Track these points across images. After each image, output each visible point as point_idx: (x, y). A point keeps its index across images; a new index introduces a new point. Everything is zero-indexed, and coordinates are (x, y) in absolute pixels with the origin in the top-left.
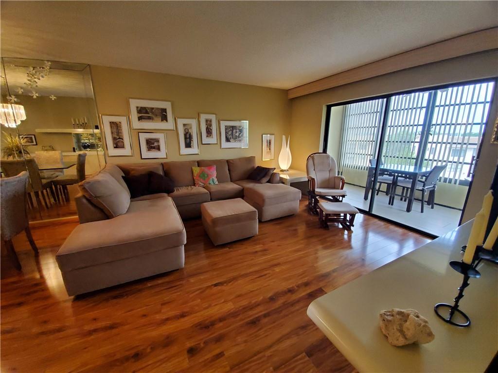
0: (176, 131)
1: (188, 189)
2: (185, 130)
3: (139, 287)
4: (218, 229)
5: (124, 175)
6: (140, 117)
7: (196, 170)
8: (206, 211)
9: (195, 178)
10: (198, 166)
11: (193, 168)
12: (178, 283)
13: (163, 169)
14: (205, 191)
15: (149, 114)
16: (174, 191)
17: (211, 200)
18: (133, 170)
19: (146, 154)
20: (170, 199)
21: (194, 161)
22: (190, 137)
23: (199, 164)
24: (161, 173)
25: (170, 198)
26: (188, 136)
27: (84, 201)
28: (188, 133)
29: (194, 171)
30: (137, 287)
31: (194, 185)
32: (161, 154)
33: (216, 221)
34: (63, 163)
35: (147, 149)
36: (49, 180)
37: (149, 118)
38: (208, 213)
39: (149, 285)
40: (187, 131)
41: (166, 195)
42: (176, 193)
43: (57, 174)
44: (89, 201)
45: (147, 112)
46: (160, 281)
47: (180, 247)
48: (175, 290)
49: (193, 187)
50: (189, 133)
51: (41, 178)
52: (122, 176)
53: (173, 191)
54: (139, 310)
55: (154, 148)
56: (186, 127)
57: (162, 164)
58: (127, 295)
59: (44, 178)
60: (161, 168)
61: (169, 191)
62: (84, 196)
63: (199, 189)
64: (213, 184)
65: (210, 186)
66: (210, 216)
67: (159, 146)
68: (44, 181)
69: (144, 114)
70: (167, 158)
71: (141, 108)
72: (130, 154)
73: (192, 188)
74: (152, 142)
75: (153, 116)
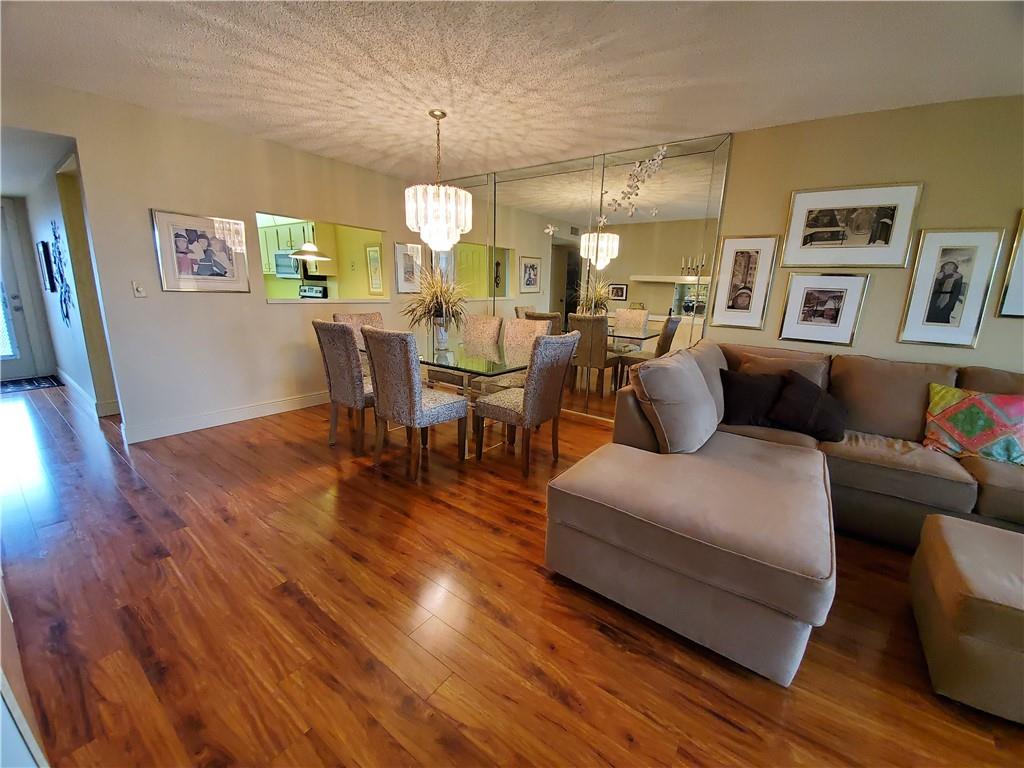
0: (908, 272)
1: (891, 446)
2: (943, 267)
3: (657, 646)
4: (977, 644)
5: (726, 368)
6: (811, 235)
7: (946, 396)
8: (946, 549)
9: (930, 419)
10: (958, 384)
11: (936, 387)
12: (751, 726)
13: (829, 373)
14: (965, 475)
15: (838, 226)
16: (842, 438)
17: (977, 513)
18: (749, 360)
19: (795, 328)
20: (820, 456)
21: (947, 368)
22: (958, 290)
23: (964, 378)
24: (819, 380)
25: (820, 453)
26: (948, 286)
27: (631, 400)
28: (951, 276)
29: (935, 399)
30: (652, 640)
31: (921, 440)
32: (839, 332)
33: (977, 612)
34: (645, 331)
35: (802, 316)
36: (615, 355)
37: (835, 237)
38: (952, 563)
39: (677, 660)
40: (949, 270)
41: (811, 441)
42: (843, 446)
43: (632, 347)
44: (638, 403)
45: (833, 222)
46: (706, 673)
47: (799, 624)
48: (732, 738)
49: (912, 445)
50: (956, 276)
51: (608, 349)
52: (721, 371)
53: (837, 438)
54: (627, 707)
55: (822, 315)
56: (948, 259)
57: (830, 360)
58: (625, 642)
59: (612, 351)
60: (823, 367)
61: (824, 435)
62: (633, 392)
63: (938, 460)
64: (1002, 459)
65: (988, 462)
66: (957, 577)
67: (839, 310)
68: (610, 355)
69: (825, 227)
70: (850, 345)
71: (820, 211)
72: (757, 325)
73: (911, 450)
74: (823, 297)
75: (848, 231)
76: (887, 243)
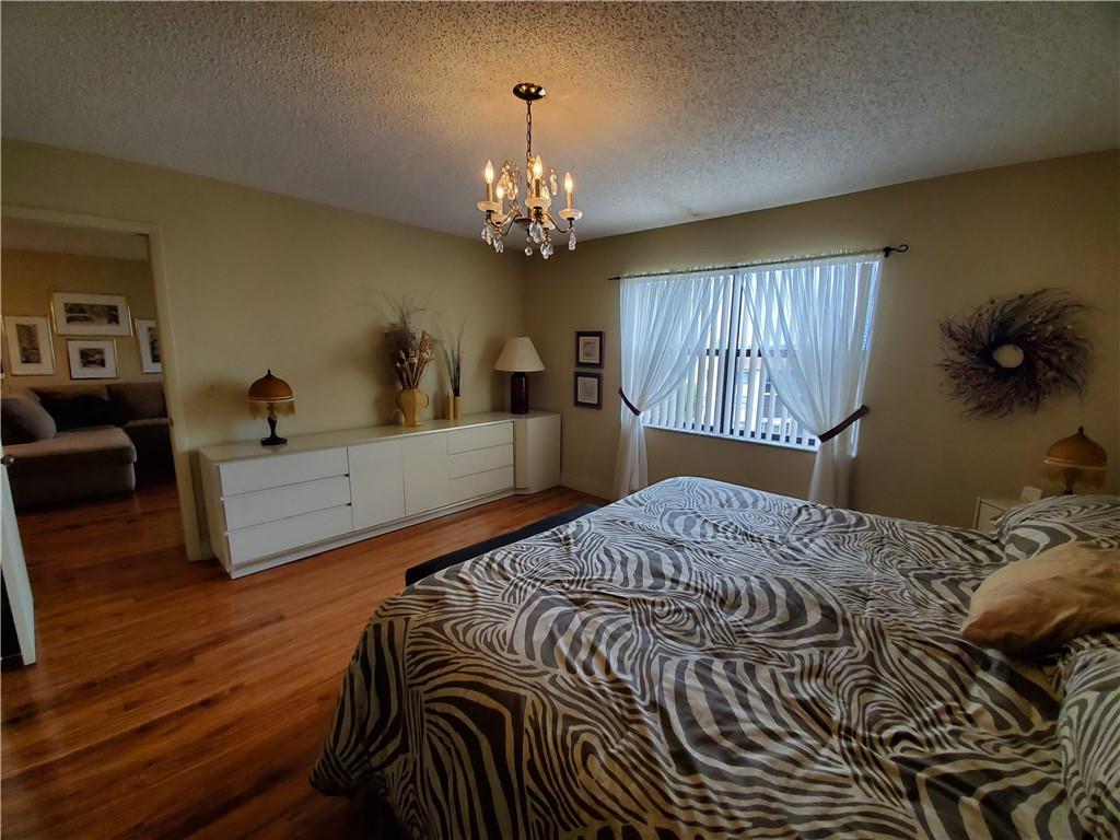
0: (134, 339)
6: (71, 317)
13: (110, 394)
15: (86, 313)
19: (78, 371)
24: (106, 398)
32: (108, 372)
35: (81, 364)
37: (86, 319)
42: (132, 423)
45: (82, 311)
53: (126, 421)
55: (94, 363)
57: (108, 387)
60: (106, 391)
67: (103, 359)
69: (76, 313)
70: (117, 378)
71: (73, 304)
72: (52, 373)
74: (91, 353)
75: (94, 317)
76: (118, 323)
